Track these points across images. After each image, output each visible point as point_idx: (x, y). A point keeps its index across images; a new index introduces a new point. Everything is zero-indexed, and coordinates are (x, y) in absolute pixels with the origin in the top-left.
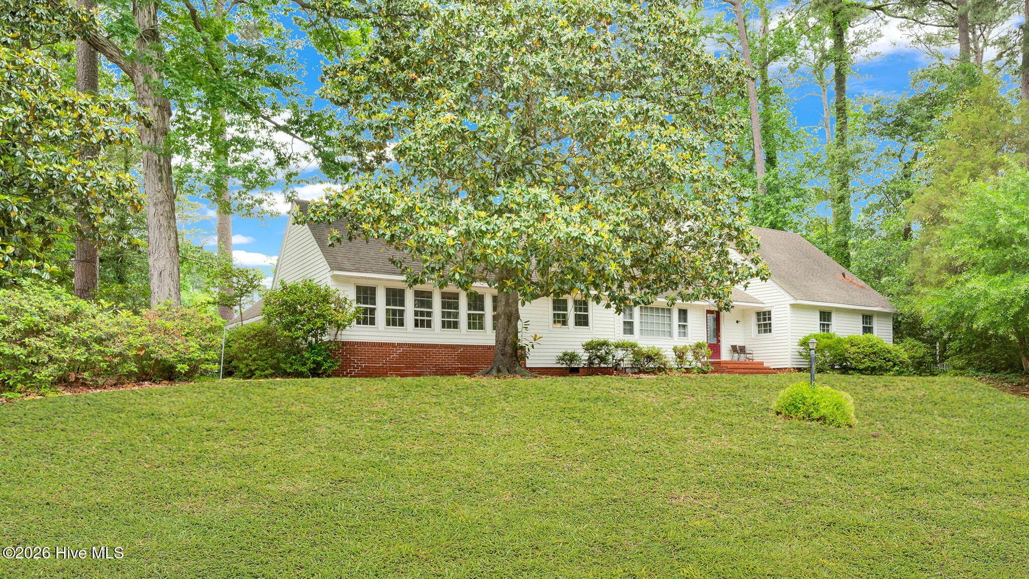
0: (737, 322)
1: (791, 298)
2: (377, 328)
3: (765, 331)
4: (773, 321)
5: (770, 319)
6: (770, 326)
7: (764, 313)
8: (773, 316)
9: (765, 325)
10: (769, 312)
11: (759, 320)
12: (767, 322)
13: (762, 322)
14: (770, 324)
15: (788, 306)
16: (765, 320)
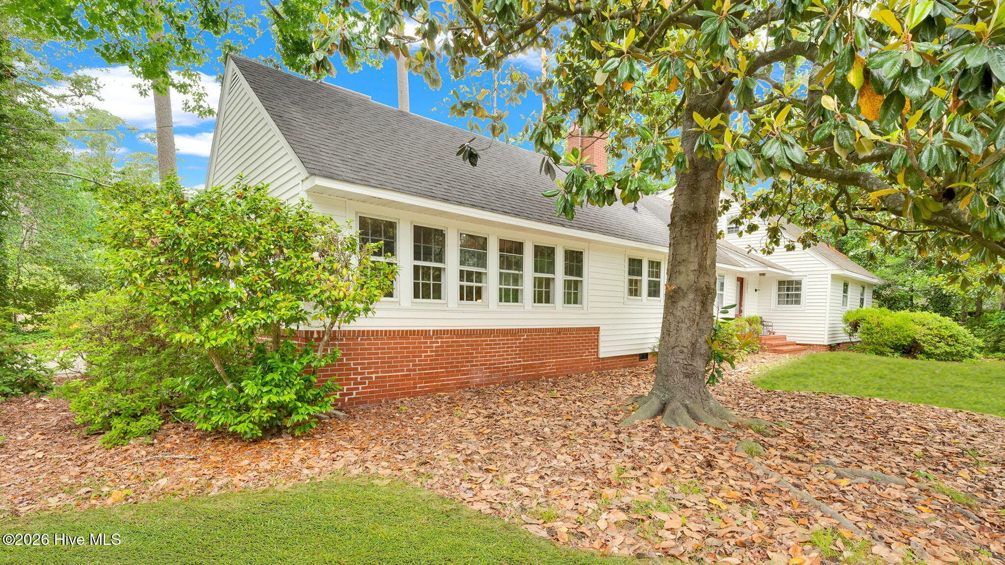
1: (836, 268)
2: (399, 302)
3: (790, 302)
4: (803, 292)
5: (798, 289)
6: (798, 297)
7: (791, 282)
8: (803, 286)
9: (790, 296)
10: (798, 282)
12: (794, 292)
13: (786, 293)
15: (830, 277)
16: (790, 289)
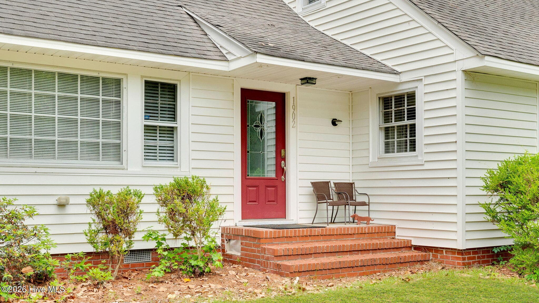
0: (334, 123)
1: (468, 53)
3: (402, 147)
4: (419, 121)
5: (412, 114)
6: (413, 133)
7: (399, 99)
8: (419, 106)
9: (402, 129)
10: (412, 97)
11: (387, 117)
12: (406, 122)
13: (394, 124)
14: (413, 127)
15: (459, 76)
16: (399, 117)
